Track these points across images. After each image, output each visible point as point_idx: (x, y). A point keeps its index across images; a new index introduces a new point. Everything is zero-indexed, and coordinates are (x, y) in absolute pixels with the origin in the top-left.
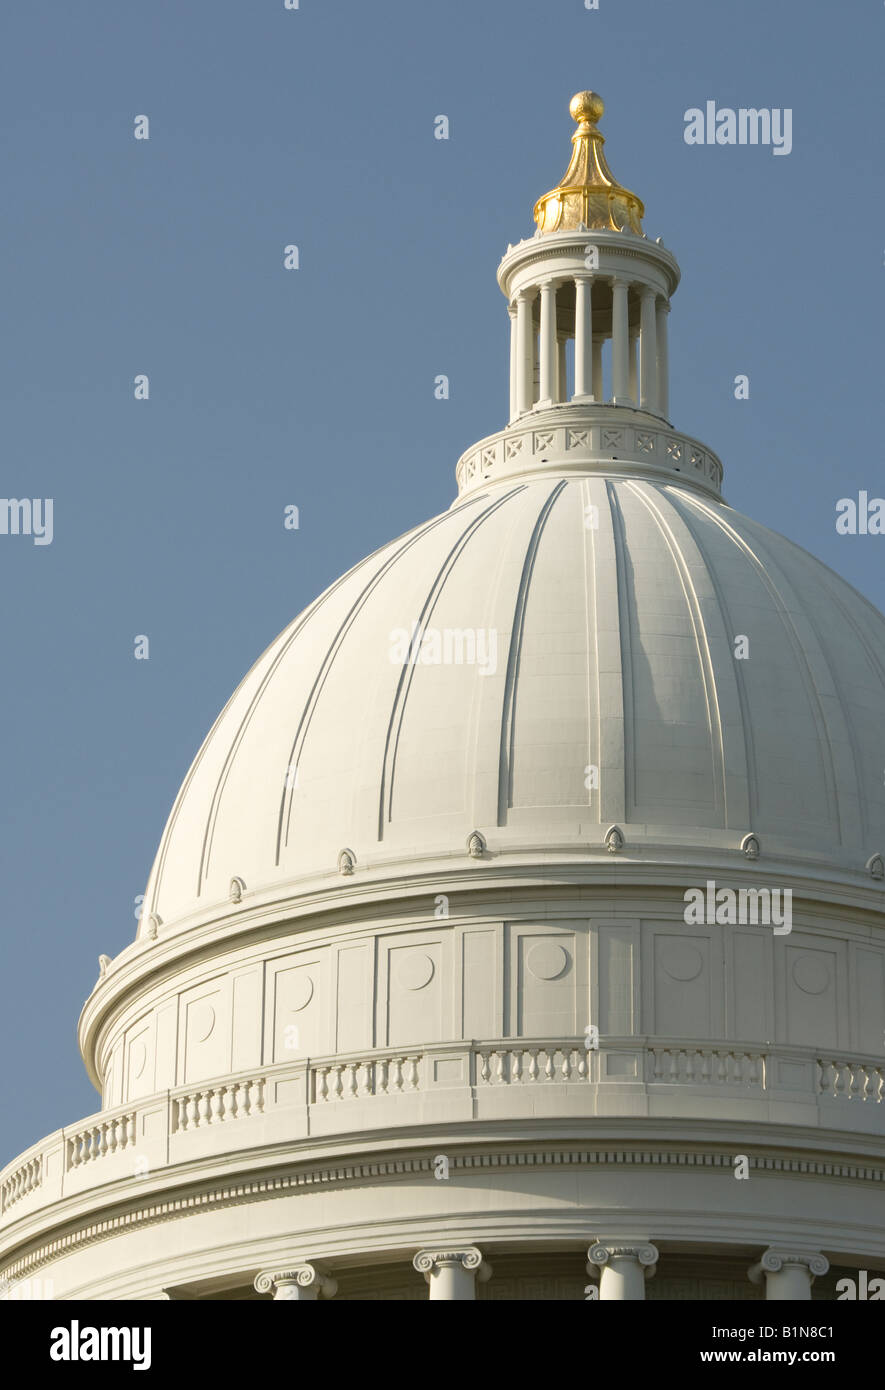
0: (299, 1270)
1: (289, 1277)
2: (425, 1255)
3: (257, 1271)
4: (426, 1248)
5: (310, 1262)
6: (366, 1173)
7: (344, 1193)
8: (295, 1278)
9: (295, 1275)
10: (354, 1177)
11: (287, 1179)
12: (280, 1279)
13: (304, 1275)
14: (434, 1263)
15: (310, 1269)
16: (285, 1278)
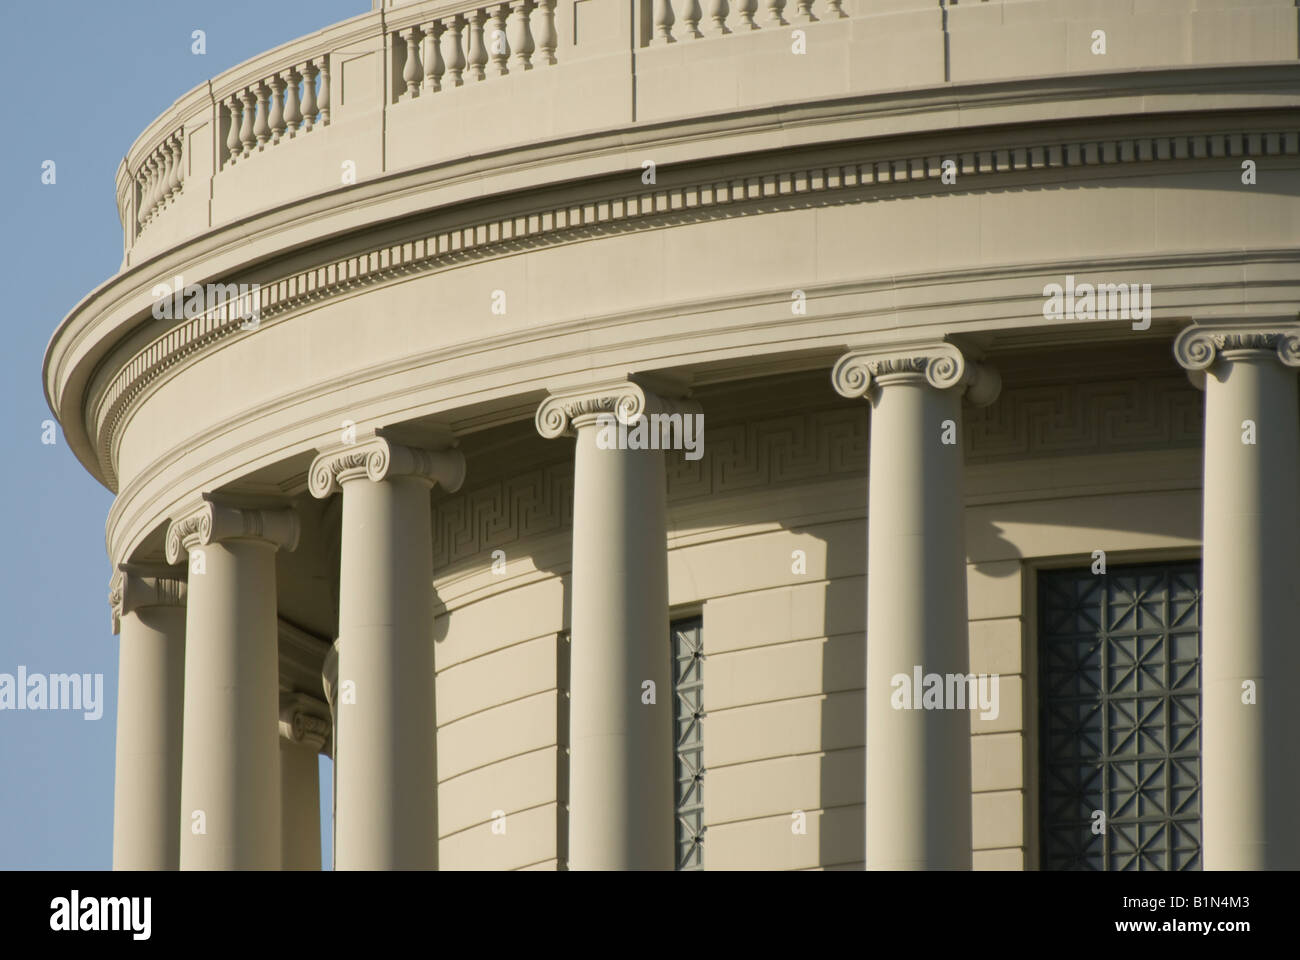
0: (931, 355)
1: (908, 368)
2: (1198, 336)
3: (842, 350)
4: (1201, 321)
5: (953, 339)
6: (1074, 158)
7: (1025, 197)
8: (923, 371)
9: (922, 365)
10: (1048, 167)
11: (904, 164)
12: (889, 371)
13: (940, 365)
14: (1218, 351)
15: (954, 354)
16: (899, 369)
